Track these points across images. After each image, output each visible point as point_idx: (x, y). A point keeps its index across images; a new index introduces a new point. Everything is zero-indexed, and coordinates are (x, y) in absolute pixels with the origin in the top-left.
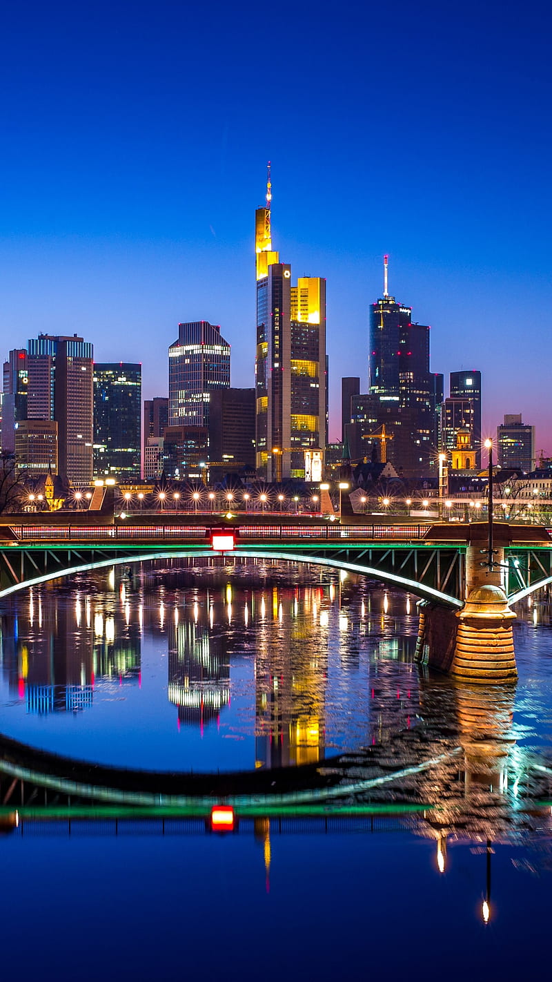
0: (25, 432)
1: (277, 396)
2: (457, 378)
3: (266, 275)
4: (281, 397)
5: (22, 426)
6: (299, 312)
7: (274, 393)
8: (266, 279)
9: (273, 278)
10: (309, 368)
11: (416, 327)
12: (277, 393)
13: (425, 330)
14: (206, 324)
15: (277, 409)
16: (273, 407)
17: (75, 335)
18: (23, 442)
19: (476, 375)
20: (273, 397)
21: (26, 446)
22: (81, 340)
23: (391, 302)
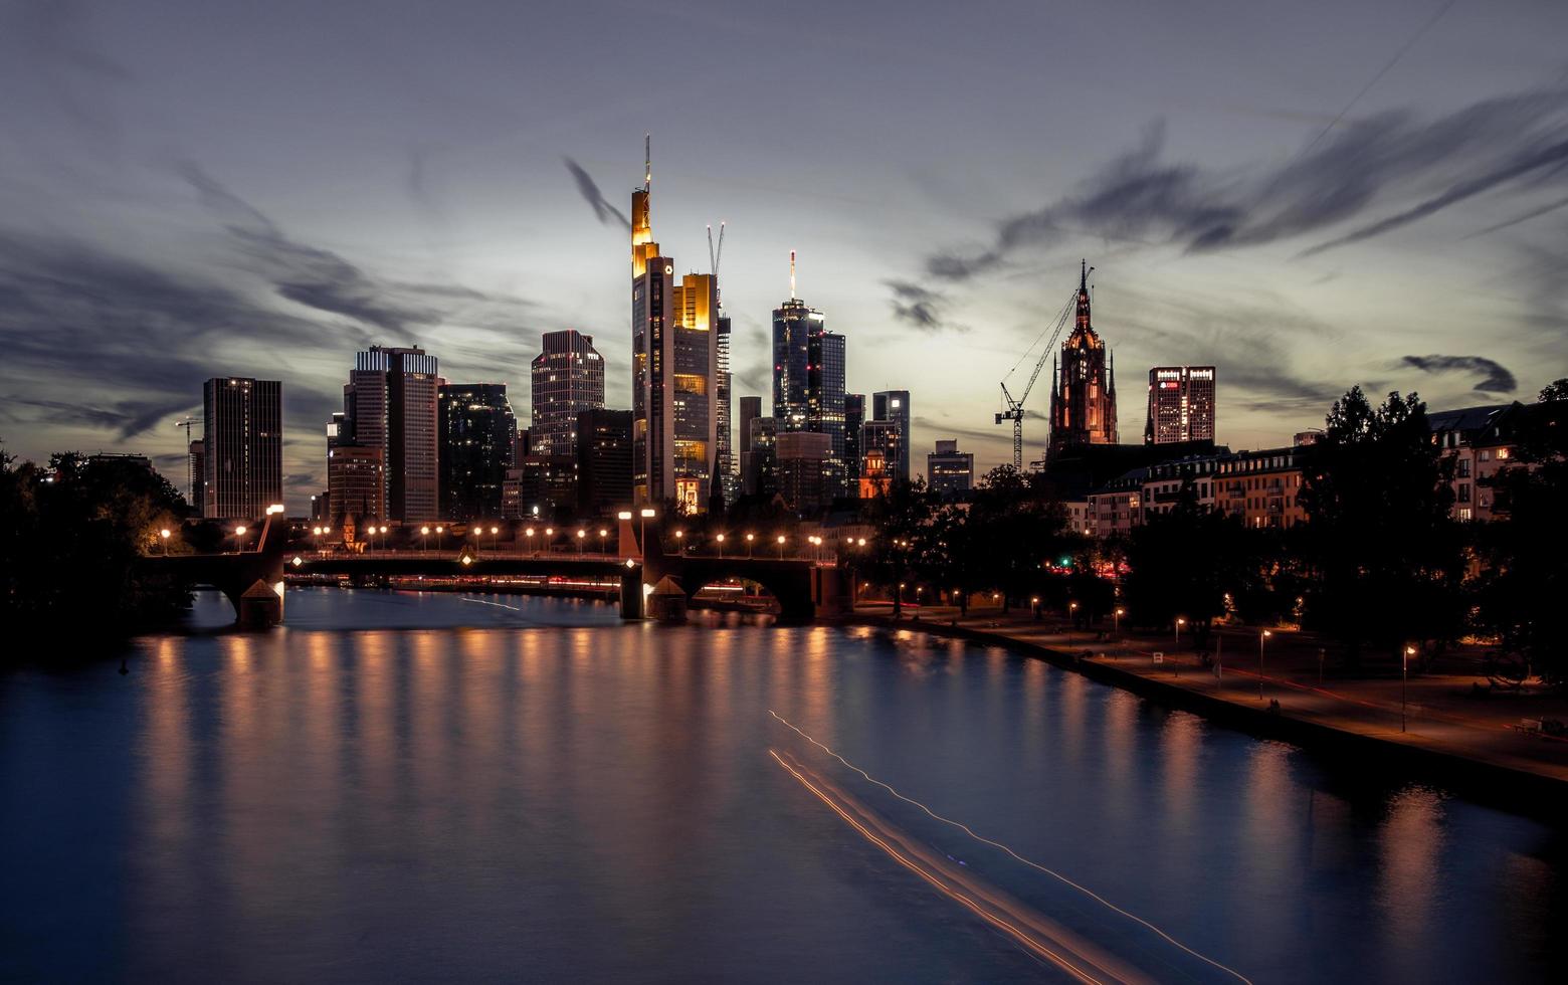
0: (341, 461)
1: (657, 418)
2: (881, 400)
3: (644, 272)
4: (662, 420)
5: (339, 454)
6: (685, 317)
7: (653, 415)
8: (643, 277)
9: (652, 275)
10: (697, 384)
11: (830, 336)
12: (657, 414)
13: (840, 338)
14: (575, 333)
15: (657, 434)
16: (653, 431)
17: (415, 347)
18: (339, 473)
19: (904, 396)
20: (653, 420)
21: (342, 479)
22: (422, 352)
23: (798, 307)
